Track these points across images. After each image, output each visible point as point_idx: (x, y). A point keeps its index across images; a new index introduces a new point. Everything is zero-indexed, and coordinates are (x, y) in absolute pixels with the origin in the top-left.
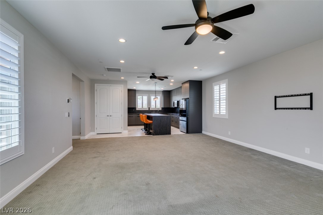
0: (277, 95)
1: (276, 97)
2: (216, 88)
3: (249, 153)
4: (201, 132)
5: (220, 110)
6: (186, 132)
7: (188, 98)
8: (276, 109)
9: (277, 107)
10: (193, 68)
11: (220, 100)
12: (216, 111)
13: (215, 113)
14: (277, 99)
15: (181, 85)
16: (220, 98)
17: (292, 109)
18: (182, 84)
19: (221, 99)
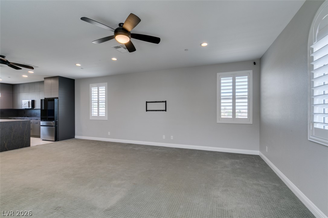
0: (147, 101)
1: (147, 102)
2: (94, 90)
3: (131, 147)
4: (74, 138)
5: (98, 112)
6: (54, 140)
7: (58, 98)
8: (147, 111)
9: (147, 110)
10: (75, 64)
11: (98, 103)
12: (94, 113)
13: (92, 115)
14: (147, 103)
15: (43, 80)
16: (98, 100)
17: (156, 111)
18: (45, 78)
19: (100, 101)
